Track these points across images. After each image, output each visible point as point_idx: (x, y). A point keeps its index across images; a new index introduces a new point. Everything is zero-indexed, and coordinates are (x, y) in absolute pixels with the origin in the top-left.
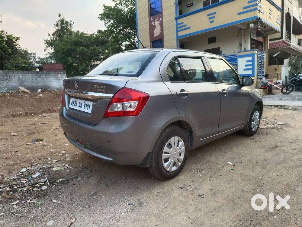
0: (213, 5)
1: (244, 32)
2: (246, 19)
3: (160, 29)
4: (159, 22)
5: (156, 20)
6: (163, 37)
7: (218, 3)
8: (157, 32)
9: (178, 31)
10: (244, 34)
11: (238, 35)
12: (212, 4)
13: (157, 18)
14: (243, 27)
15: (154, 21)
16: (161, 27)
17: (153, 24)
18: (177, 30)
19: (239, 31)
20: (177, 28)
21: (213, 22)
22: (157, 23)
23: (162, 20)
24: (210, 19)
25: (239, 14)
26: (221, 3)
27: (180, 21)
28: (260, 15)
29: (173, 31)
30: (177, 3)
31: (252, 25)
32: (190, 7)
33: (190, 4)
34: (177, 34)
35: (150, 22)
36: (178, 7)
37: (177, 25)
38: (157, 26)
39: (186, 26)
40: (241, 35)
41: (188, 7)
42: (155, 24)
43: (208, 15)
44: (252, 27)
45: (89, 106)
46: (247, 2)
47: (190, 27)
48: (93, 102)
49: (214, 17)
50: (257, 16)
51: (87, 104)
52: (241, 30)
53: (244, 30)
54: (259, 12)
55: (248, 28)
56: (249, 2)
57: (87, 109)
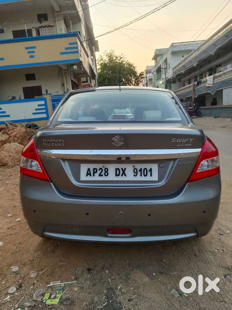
0: (29, 38)
1: (65, 73)
7: (32, 37)
10: (65, 75)
11: (59, 75)
12: (28, 36)
14: (64, 68)
19: (59, 71)
21: (31, 57)
24: (29, 52)
25: (61, 53)
26: (35, 38)
28: (81, 59)
31: (75, 67)
40: (62, 76)
43: (26, 48)
44: (76, 68)
45: (148, 171)
46: (68, 43)
47: (3, 58)
48: (157, 164)
49: (33, 52)
50: (79, 59)
51: (141, 169)
52: (62, 70)
53: (64, 70)
54: (80, 55)
55: (68, 70)
56: (70, 44)
57: (145, 176)
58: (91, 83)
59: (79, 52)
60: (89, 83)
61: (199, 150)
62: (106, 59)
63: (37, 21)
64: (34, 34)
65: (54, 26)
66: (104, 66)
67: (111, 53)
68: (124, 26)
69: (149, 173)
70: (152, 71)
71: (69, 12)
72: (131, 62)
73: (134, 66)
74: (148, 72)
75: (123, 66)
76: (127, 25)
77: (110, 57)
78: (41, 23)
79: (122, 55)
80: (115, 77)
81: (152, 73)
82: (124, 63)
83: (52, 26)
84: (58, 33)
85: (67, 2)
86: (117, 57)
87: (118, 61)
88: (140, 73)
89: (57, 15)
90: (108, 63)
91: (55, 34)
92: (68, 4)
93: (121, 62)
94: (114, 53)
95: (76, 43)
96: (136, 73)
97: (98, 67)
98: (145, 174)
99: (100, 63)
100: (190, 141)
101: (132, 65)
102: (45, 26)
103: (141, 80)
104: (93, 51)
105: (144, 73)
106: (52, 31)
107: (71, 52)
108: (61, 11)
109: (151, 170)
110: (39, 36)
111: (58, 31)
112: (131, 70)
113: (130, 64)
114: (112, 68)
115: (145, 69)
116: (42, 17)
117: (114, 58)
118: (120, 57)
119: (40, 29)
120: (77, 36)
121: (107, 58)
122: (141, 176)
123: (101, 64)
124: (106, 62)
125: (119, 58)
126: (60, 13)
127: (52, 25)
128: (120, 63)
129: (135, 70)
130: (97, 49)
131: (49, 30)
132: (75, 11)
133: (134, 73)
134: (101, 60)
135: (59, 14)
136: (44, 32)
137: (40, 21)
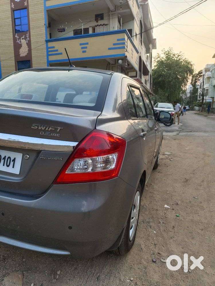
0: (85, 35)
1: (112, 67)
2: (116, 55)
3: (27, 49)
4: (26, 41)
5: (23, 39)
6: (31, 58)
7: (88, 34)
8: (23, 52)
9: (48, 55)
13: (24, 36)
14: (112, 62)
15: (20, 38)
16: (28, 47)
17: (18, 42)
18: (47, 53)
19: (107, 65)
20: (48, 52)
21: (84, 52)
22: (24, 42)
23: (30, 39)
24: (82, 48)
25: (109, 49)
26: (91, 35)
27: (50, 44)
28: (127, 54)
29: (43, 53)
30: (47, 25)
31: (120, 61)
32: (61, 31)
33: (61, 29)
34: (48, 58)
35: (15, 39)
36: (48, 29)
37: (48, 48)
38: (23, 45)
39: (57, 51)
40: (110, 69)
41: (59, 31)
42: (20, 42)
43: (81, 44)
44: (121, 63)
45: (11, 161)
46: (116, 39)
47: (62, 53)
48: (22, 154)
49: (86, 48)
50: (125, 54)
51: (5, 157)
52: (110, 65)
53: (112, 64)
54: (126, 50)
55: (115, 64)
56: (118, 40)
57: (8, 166)
58: (141, 78)
59: (126, 47)
60: (138, 77)
61: (75, 144)
62: (163, 57)
63: (94, 20)
64: (91, 32)
65: (108, 24)
66: (161, 63)
67: (169, 50)
68: (169, 20)
69: (12, 163)
70: (211, 69)
71: (121, 11)
72: (189, 60)
73: (192, 63)
74: (207, 70)
75: (179, 63)
76: (171, 19)
77: (168, 55)
78: (97, 22)
79: (180, 53)
80: (170, 74)
81: (211, 71)
82: (181, 60)
83: (106, 25)
84: (111, 30)
85: (121, 1)
86: (174, 55)
87: (176, 59)
88: (199, 72)
89: (112, 14)
90: (165, 60)
91: (108, 31)
92: (121, 3)
93: (178, 59)
94: (172, 50)
95: (124, 39)
96: (193, 70)
97: (154, 64)
98: (8, 164)
99: (156, 60)
100: (58, 131)
101: (190, 63)
102: (101, 25)
103: (199, 78)
104: (150, 48)
105: (204, 71)
106: (106, 29)
107: (118, 47)
108: (115, 11)
109: (14, 160)
110: (94, 34)
111: (111, 28)
112: (187, 67)
113: (188, 61)
114: (168, 66)
115: (205, 67)
116: (99, 17)
117: (172, 56)
118: (178, 55)
119: (96, 28)
120: (125, 32)
121: (164, 55)
122: (4, 165)
123: (158, 62)
124: (163, 60)
125: (176, 56)
126: (115, 12)
127: (106, 23)
128: (177, 61)
129: (192, 68)
130: (154, 47)
131: (103, 28)
132: (129, 10)
133: (191, 71)
134: (159, 57)
135: (114, 14)
136: (98, 30)
137: (97, 20)
